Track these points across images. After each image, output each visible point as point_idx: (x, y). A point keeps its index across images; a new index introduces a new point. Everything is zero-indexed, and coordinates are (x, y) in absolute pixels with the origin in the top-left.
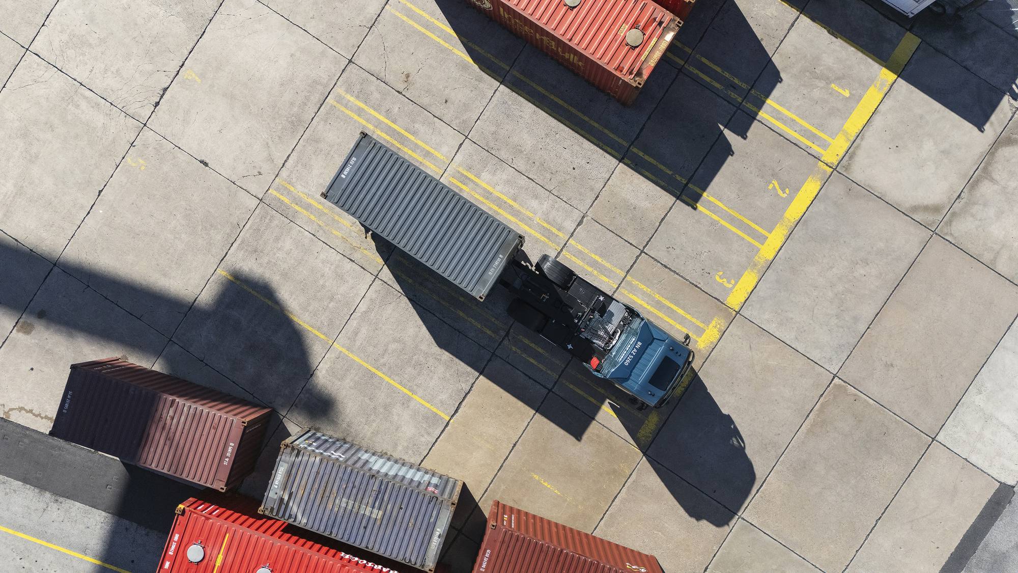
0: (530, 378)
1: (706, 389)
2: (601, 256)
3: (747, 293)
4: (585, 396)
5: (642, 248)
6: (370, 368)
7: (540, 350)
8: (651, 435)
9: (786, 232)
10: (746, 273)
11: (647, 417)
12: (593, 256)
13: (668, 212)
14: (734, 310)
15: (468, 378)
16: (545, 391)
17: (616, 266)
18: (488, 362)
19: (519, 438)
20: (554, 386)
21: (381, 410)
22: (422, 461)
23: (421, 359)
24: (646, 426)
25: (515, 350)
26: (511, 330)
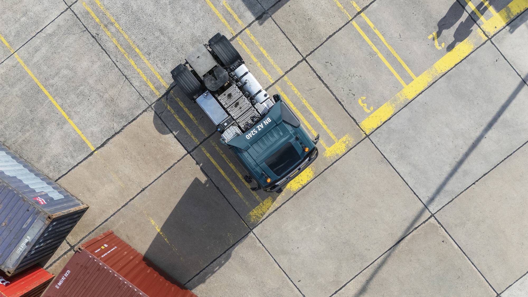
0: (175, 137)
2: (267, 51)
3: (381, 122)
4: (218, 166)
5: (304, 56)
6: (39, 84)
7: (191, 116)
8: (261, 217)
9: (430, 80)
10: (386, 104)
11: (263, 200)
12: (262, 49)
13: (337, 32)
14: (365, 133)
15: (121, 120)
16: (184, 152)
17: (278, 64)
18: (143, 112)
19: (150, 185)
20: (193, 150)
21: (38, 124)
22: (59, 178)
23: (86, 91)
24: (260, 207)
25: (170, 109)
26: (172, 91)
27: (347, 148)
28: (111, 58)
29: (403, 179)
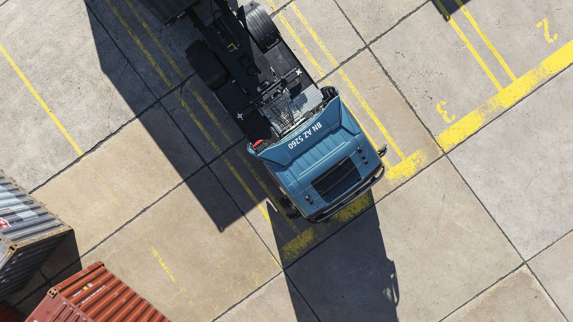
0: (189, 143)
1: (378, 224)
2: (319, 34)
3: (465, 136)
4: (244, 184)
5: (368, 43)
6: (13, 64)
7: (212, 116)
8: (298, 253)
9: (535, 83)
10: (472, 113)
11: (302, 232)
12: (311, 31)
13: (413, 12)
14: (442, 150)
15: (120, 118)
16: (201, 164)
17: (331, 53)
18: (148, 108)
19: (153, 204)
20: (212, 161)
21: (9, 116)
22: (35, 190)
23: (75, 76)
24: (297, 241)
25: (184, 105)
26: (188, 81)
27: (417, 168)
28: (109, 34)
29: (489, 213)
